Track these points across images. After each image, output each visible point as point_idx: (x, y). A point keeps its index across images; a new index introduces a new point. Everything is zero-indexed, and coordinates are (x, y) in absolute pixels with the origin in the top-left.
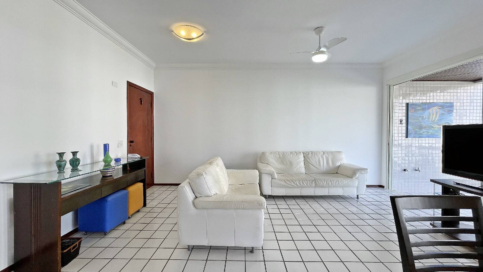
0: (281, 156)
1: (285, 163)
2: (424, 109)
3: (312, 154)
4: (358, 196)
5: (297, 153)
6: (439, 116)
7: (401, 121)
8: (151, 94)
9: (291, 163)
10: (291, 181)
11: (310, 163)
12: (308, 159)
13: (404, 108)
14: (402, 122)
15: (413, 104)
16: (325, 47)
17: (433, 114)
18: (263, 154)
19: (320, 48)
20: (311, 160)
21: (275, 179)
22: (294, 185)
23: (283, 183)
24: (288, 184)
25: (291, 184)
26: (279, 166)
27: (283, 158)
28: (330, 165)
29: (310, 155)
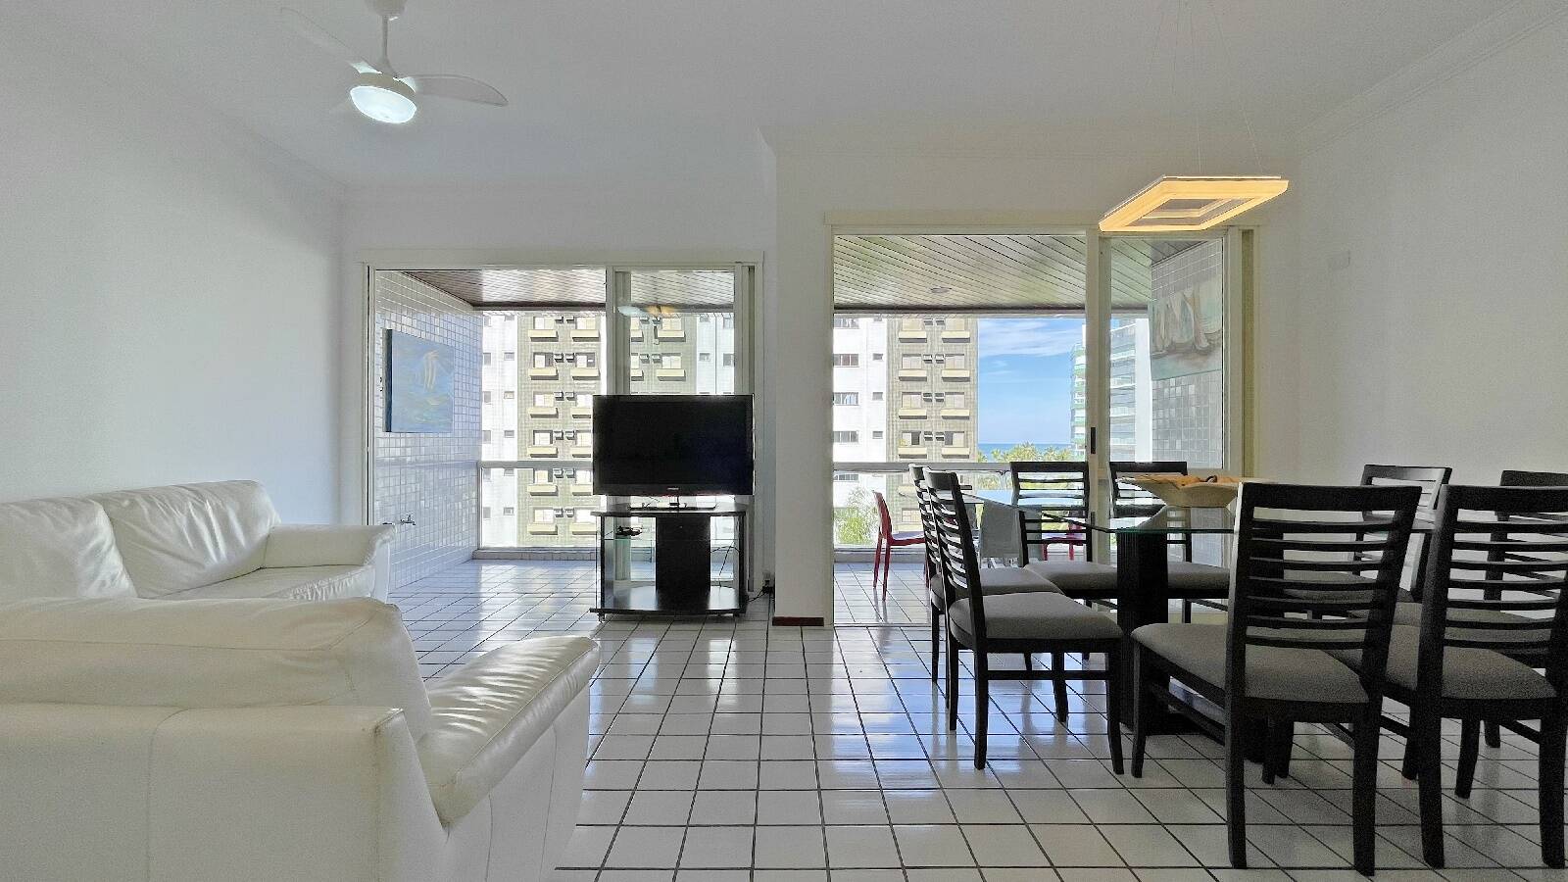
6: (436, 377)
11: (154, 548)
12: (137, 529)
13: (383, 344)
17: (428, 369)
19: (387, 66)
20: (155, 529)
28: (237, 542)
29: (145, 508)
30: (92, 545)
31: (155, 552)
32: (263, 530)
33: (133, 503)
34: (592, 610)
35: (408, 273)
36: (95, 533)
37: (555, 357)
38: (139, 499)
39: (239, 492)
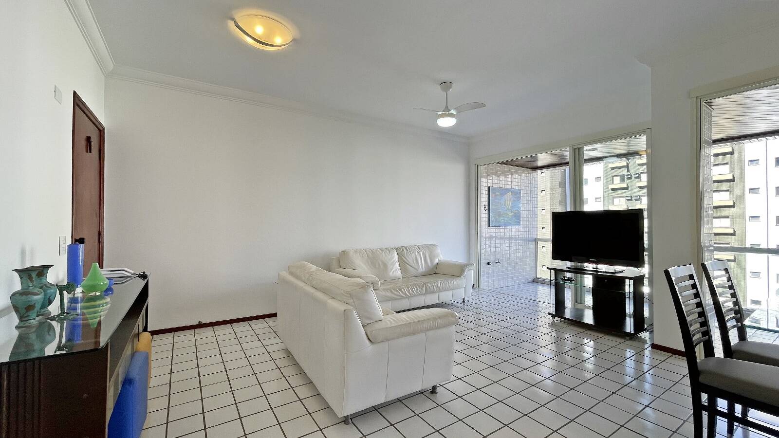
0: (370, 256)
1: (377, 266)
2: (501, 195)
3: (407, 250)
4: (464, 299)
5: (389, 250)
6: (512, 203)
7: (485, 207)
8: (100, 130)
9: (385, 265)
10: (399, 289)
11: (407, 264)
12: (403, 258)
13: (487, 193)
14: (486, 209)
15: (493, 188)
17: (508, 200)
18: (344, 253)
20: (408, 258)
21: (379, 289)
22: (403, 295)
23: (389, 294)
24: (395, 294)
25: (398, 294)
27: (374, 259)
28: (428, 264)
29: (405, 251)
30: (393, 260)
31: (408, 266)
32: (436, 261)
33: (403, 250)
34: (549, 314)
35: (499, 163)
36: (393, 258)
37: (626, 177)
38: (404, 249)
39: (430, 248)
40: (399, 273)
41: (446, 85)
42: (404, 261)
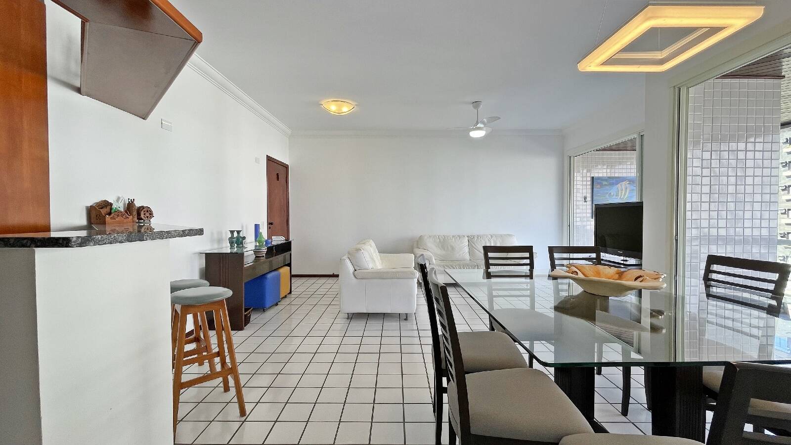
0: (442, 240)
1: (446, 249)
2: (612, 184)
3: (478, 238)
5: (461, 237)
6: (629, 193)
7: (585, 198)
8: (285, 167)
9: (453, 248)
10: (451, 266)
11: (476, 249)
12: (473, 244)
13: (589, 183)
14: (587, 200)
15: (599, 178)
16: (483, 123)
17: (622, 190)
18: (421, 237)
19: (477, 123)
20: (477, 245)
21: (433, 264)
26: (439, 252)
27: (444, 242)
30: (463, 246)
40: (467, 257)
41: (476, 104)
42: (473, 247)
